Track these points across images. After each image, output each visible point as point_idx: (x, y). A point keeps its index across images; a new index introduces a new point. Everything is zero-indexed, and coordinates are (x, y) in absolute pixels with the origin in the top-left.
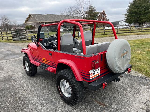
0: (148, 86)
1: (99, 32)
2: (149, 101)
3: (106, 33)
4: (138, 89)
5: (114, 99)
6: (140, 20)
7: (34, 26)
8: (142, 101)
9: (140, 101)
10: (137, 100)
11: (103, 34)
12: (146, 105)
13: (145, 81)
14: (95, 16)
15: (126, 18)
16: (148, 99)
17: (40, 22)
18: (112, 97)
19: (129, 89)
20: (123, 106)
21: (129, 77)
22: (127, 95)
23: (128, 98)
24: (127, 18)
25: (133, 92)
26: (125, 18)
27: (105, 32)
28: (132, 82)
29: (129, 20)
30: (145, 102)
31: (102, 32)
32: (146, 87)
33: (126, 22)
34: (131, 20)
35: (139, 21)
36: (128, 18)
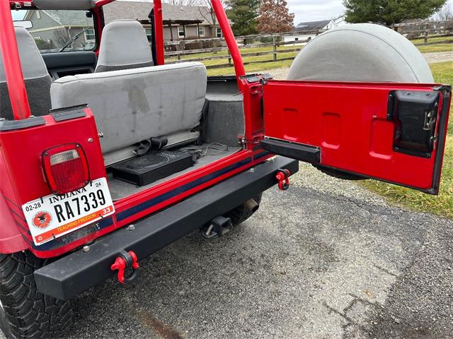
0: (369, 232)
1: (258, 54)
2: (361, 300)
3: (280, 56)
4: (330, 250)
5: (224, 302)
6: (390, 13)
7: (51, 42)
8: (334, 304)
9: (325, 304)
10: (316, 299)
11: (273, 59)
12: (346, 322)
13: (364, 213)
14: (253, 6)
15: (348, 7)
16: (359, 293)
17: (67, 28)
18: (218, 291)
19: (295, 249)
20: (249, 333)
21: (310, 202)
22: (279, 278)
23: (279, 293)
24: (351, 8)
25: (310, 260)
26: (346, 9)
27: (275, 51)
28: (317, 218)
29: (356, 12)
30: (346, 310)
31: (266, 53)
32: (361, 241)
33: (347, 20)
34: (363, 13)
35: (384, 17)
36: (354, 7)
